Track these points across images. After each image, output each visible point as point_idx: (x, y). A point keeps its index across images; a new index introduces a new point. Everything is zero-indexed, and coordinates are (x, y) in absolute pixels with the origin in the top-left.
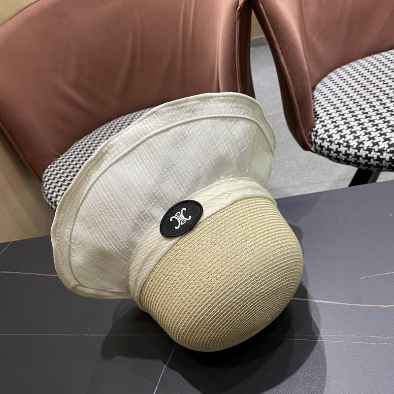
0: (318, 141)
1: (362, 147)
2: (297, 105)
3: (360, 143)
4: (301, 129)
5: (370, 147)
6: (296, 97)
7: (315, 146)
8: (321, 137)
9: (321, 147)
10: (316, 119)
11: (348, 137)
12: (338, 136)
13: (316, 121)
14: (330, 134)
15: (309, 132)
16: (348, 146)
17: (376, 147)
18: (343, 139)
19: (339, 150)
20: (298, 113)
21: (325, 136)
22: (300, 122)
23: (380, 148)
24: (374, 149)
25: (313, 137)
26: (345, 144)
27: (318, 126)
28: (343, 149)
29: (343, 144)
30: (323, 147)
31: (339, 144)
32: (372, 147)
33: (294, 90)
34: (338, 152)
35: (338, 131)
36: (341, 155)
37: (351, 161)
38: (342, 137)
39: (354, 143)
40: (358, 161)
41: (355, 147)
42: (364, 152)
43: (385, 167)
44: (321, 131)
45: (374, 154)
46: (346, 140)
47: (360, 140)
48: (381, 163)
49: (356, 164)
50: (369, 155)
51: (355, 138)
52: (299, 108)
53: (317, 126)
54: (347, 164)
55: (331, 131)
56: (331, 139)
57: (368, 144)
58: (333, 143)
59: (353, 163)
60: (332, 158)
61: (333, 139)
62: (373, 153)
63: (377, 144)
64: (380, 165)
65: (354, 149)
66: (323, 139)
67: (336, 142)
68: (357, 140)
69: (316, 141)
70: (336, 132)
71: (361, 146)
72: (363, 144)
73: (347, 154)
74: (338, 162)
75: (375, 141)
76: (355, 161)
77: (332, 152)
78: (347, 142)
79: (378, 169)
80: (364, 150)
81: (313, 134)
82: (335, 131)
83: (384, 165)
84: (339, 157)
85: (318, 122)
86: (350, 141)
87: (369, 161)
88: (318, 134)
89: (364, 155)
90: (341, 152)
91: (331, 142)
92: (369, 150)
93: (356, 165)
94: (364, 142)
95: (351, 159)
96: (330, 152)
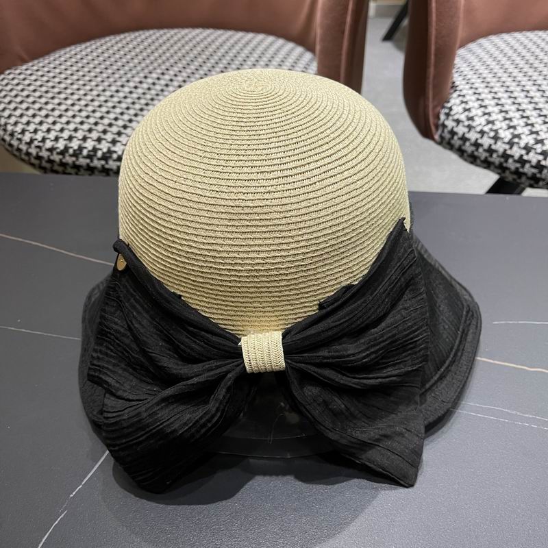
0: (450, 124)
1: (518, 143)
2: (433, 57)
3: (515, 136)
4: (428, 98)
5: (529, 145)
6: (436, 43)
7: (443, 131)
8: (456, 117)
9: (453, 133)
10: (452, 91)
11: (498, 125)
12: (483, 120)
13: (452, 94)
14: (471, 115)
15: (438, 108)
16: (496, 138)
17: (539, 148)
18: (490, 126)
19: (480, 141)
20: (432, 71)
21: (463, 117)
22: (431, 86)
23: (544, 148)
24: (535, 149)
25: (442, 117)
26: (492, 134)
27: (454, 101)
28: (486, 142)
29: (488, 133)
30: (456, 133)
31: (482, 133)
32: (533, 145)
33: (436, 30)
34: (477, 145)
35: (485, 114)
36: (481, 150)
37: (493, 163)
38: (489, 122)
39: (506, 135)
40: (505, 165)
41: (506, 140)
42: (519, 150)
43: (544, 180)
44: (457, 109)
45: (534, 157)
46: (495, 128)
47: (516, 133)
48: (540, 172)
49: (501, 169)
50: (525, 157)
51: (510, 127)
52: (436, 62)
53: (452, 101)
54: (485, 168)
55: (474, 112)
56: (470, 122)
57: (528, 139)
58: (473, 130)
59: (496, 167)
60: (465, 155)
61: (474, 124)
62: (532, 154)
63: (541, 142)
64: (538, 175)
65: (504, 143)
66: (458, 122)
67: (478, 129)
68: (511, 130)
69: (447, 123)
71: (516, 140)
72: (520, 138)
73: (490, 151)
74: (472, 163)
75: (539, 138)
76: (501, 164)
77: (468, 144)
78: (496, 131)
79: (532, 182)
80: (520, 148)
81: (444, 111)
82: (480, 112)
83: (543, 176)
84: (476, 153)
85: (455, 95)
86: (500, 131)
87: (523, 167)
88: (452, 113)
89: (517, 156)
90: (481, 145)
91: (470, 127)
92: (528, 149)
93: (500, 171)
94: (523, 136)
95: (495, 159)
96: (464, 144)
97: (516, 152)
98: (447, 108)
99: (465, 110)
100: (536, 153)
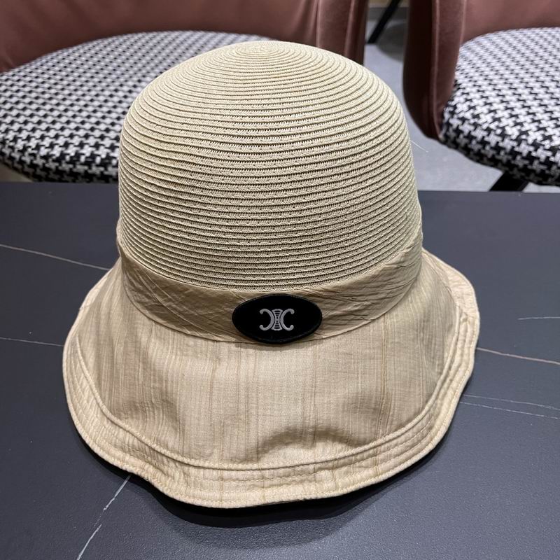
0: (455, 122)
1: (526, 140)
2: (437, 54)
3: (522, 133)
4: (432, 96)
5: (538, 142)
6: (440, 40)
7: (448, 130)
8: (461, 115)
9: (458, 131)
10: (455, 89)
11: (504, 122)
12: (489, 118)
13: (455, 92)
14: (476, 113)
15: (442, 107)
16: (503, 135)
17: (547, 144)
18: (496, 123)
19: (486, 139)
20: (436, 69)
21: (468, 115)
22: (435, 85)
23: (553, 144)
24: (544, 145)
25: (447, 116)
26: (499, 131)
27: (458, 99)
28: (493, 139)
29: (495, 131)
30: (462, 132)
31: (489, 130)
32: (541, 141)
33: (440, 26)
34: (484, 143)
35: (490, 111)
36: (488, 148)
37: (500, 161)
38: (495, 120)
39: (513, 132)
40: (513, 162)
41: (514, 137)
42: (527, 147)
43: (553, 177)
44: (462, 107)
45: (542, 153)
46: (501, 125)
47: (523, 129)
48: (549, 169)
49: (508, 166)
50: (534, 154)
51: (516, 124)
52: (439, 59)
53: (456, 100)
54: (492, 166)
55: (479, 110)
56: (476, 120)
57: (535, 136)
58: (479, 128)
60: (471, 153)
61: (480, 122)
62: (540, 150)
63: (549, 138)
64: (547, 172)
65: (512, 140)
66: (463, 120)
67: (485, 126)
68: (519, 127)
69: (451, 121)
70: (486, 111)
71: (524, 137)
72: (528, 135)
73: (498, 148)
74: (478, 161)
75: (547, 134)
76: (509, 161)
77: (474, 142)
78: (503, 128)
79: (541, 179)
80: (528, 144)
81: (448, 109)
82: (485, 109)
83: (552, 173)
84: (483, 151)
85: (459, 93)
86: (507, 128)
87: (531, 163)
88: (457, 111)
89: (525, 153)
90: (488, 143)
91: (476, 125)
92: (536, 145)
94: (530, 133)
95: (503, 156)
96: (470, 142)
97: (524, 149)
98: (451, 106)
99: (470, 108)
100: (545, 150)
